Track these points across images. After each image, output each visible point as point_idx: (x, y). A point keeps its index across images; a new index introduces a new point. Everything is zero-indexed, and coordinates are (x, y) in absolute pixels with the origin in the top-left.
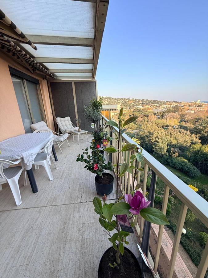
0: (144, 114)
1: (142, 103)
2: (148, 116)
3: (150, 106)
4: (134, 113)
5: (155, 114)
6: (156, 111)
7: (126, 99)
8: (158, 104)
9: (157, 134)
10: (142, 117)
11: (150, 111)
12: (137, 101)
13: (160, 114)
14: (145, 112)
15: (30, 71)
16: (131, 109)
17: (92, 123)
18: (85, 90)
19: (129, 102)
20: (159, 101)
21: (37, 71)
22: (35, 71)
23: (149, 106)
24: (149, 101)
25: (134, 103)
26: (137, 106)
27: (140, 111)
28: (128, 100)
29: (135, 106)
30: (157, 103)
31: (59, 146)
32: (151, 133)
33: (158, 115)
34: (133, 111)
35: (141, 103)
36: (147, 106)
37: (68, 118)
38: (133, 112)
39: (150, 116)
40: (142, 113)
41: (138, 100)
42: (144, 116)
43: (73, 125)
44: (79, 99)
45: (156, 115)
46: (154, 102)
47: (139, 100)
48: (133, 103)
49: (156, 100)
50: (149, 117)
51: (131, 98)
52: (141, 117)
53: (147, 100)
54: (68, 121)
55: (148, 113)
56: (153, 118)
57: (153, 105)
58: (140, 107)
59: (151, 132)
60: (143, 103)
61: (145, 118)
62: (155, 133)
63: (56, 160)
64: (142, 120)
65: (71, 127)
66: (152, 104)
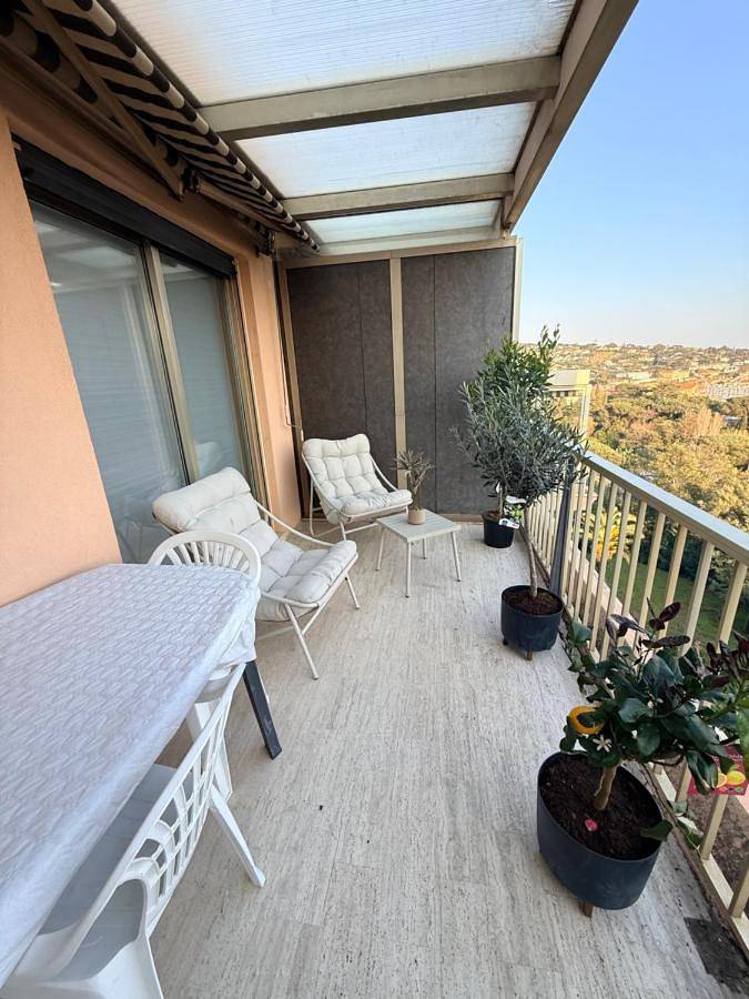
0: (660, 407)
1: (652, 359)
2: (677, 416)
3: (691, 375)
4: (613, 404)
5: (714, 407)
6: (720, 394)
7: (581, 348)
8: (731, 362)
9: (735, 498)
10: (648, 421)
11: (692, 393)
12: (628, 355)
13: (739, 409)
14: (666, 400)
15: (168, 187)
16: (600, 386)
17: (511, 500)
18: (456, 299)
19: (594, 360)
20: (739, 352)
21: (204, 188)
22: (196, 182)
23: (687, 374)
24: (684, 351)
25: (614, 361)
26: (630, 375)
27: (639, 394)
28: (587, 352)
29: (618, 376)
30: (726, 359)
31: (301, 633)
32: (699, 490)
33: (728, 411)
34: (609, 394)
35: (645, 363)
36: (678, 375)
37: (361, 441)
38: (610, 397)
39: (688, 414)
40: (650, 402)
41: (634, 347)
42: (662, 414)
43: (379, 477)
44: (420, 347)
45: (722, 413)
46: (709, 356)
47: (642, 348)
48: (609, 363)
49: (724, 348)
50: (681, 422)
51: (601, 344)
52: (646, 417)
53: (678, 349)
54: (358, 454)
55: (679, 403)
56: (708, 423)
57: (704, 367)
58: (642, 378)
59: (704, 486)
60: (655, 363)
61: (666, 423)
62: (721, 492)
63: (271, 748)
64: (649, 432)
65: (369, 488)
66: (700, 363)
